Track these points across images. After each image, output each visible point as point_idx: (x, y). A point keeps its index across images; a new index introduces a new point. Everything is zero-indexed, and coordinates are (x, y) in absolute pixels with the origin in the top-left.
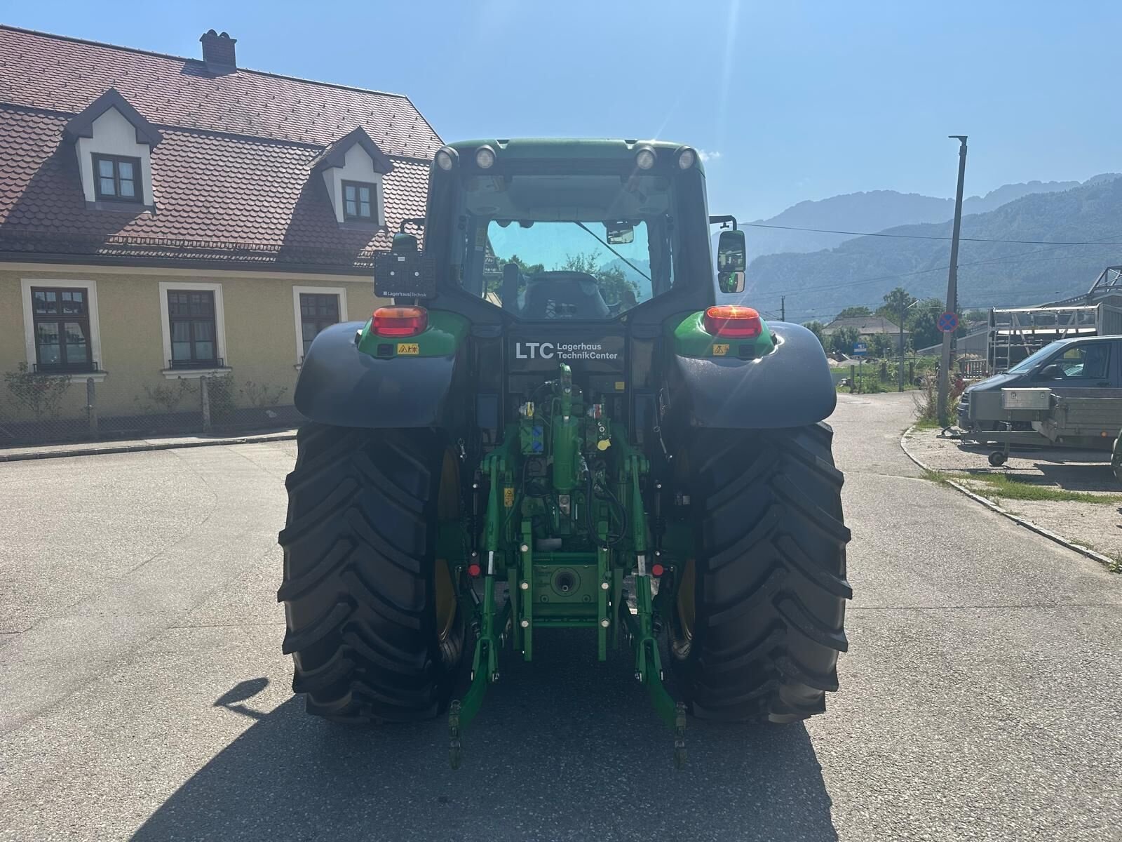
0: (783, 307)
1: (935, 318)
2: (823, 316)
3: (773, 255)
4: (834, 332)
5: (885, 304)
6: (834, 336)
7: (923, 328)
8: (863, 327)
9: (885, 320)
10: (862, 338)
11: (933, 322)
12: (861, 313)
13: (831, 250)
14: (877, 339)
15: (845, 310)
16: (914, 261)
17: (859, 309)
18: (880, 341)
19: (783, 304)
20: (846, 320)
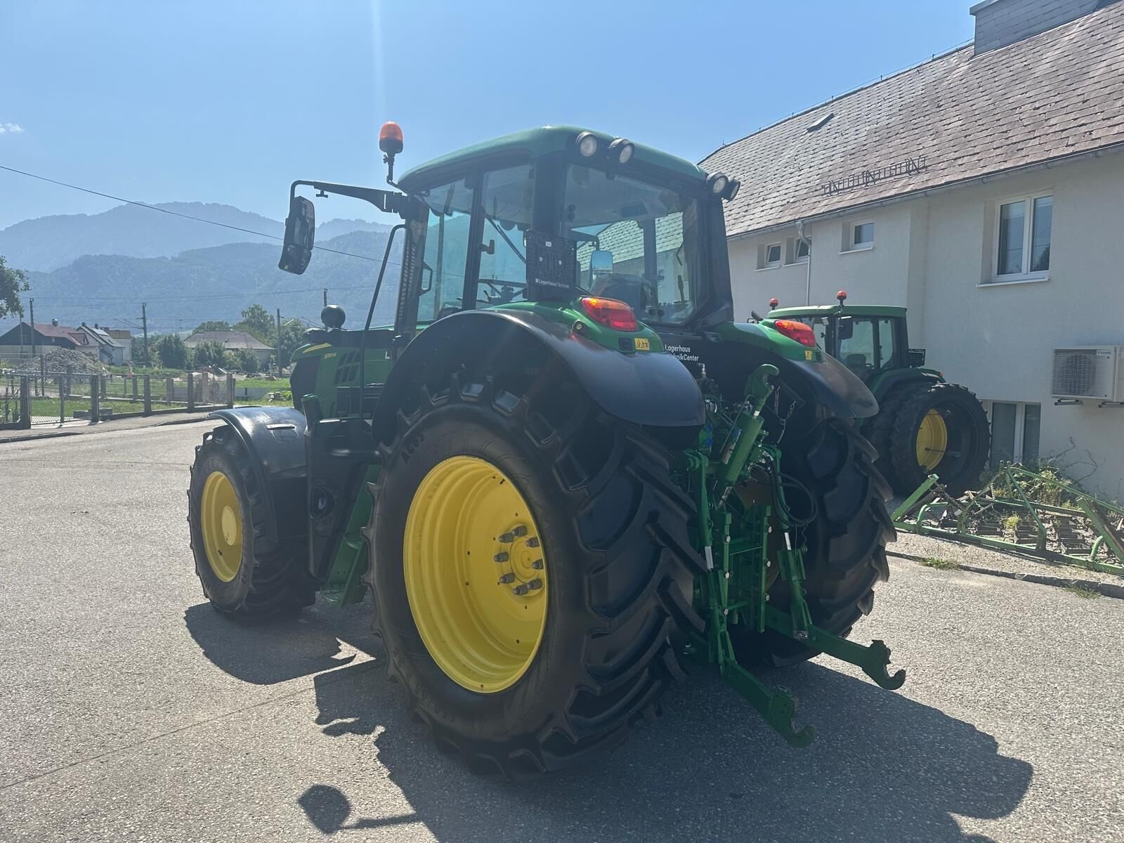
0: (144, 315)
1: (296, 336)
2: (164, 328)
3: (101, 255)
4: (198, 345)
5: (243, 319)
6: (198, 349)
7: (286, 345)
8: (226, 342)
9: (248, 336)
10: (227, 352)
11: (295, 341)
12: (221, 327)
13: (170, 258)
14: (242, 355)
15: (204, 324)
16: (256, 279)
17: (219, 323)
18: (245, 357)
19: (144, 312)
20: (208, 333)
